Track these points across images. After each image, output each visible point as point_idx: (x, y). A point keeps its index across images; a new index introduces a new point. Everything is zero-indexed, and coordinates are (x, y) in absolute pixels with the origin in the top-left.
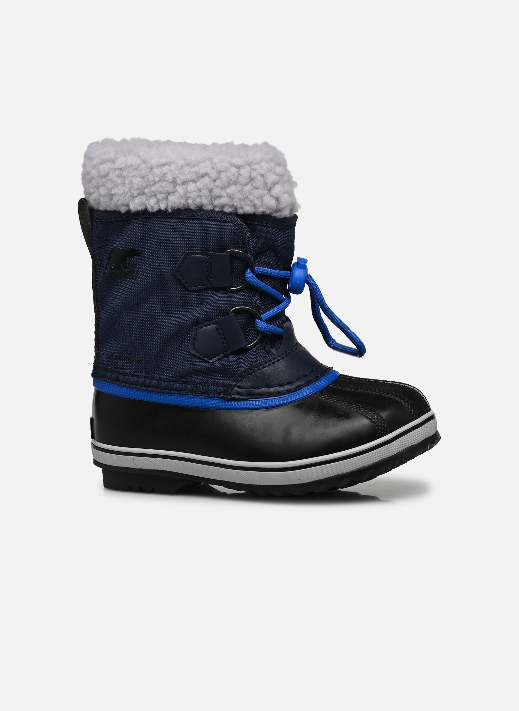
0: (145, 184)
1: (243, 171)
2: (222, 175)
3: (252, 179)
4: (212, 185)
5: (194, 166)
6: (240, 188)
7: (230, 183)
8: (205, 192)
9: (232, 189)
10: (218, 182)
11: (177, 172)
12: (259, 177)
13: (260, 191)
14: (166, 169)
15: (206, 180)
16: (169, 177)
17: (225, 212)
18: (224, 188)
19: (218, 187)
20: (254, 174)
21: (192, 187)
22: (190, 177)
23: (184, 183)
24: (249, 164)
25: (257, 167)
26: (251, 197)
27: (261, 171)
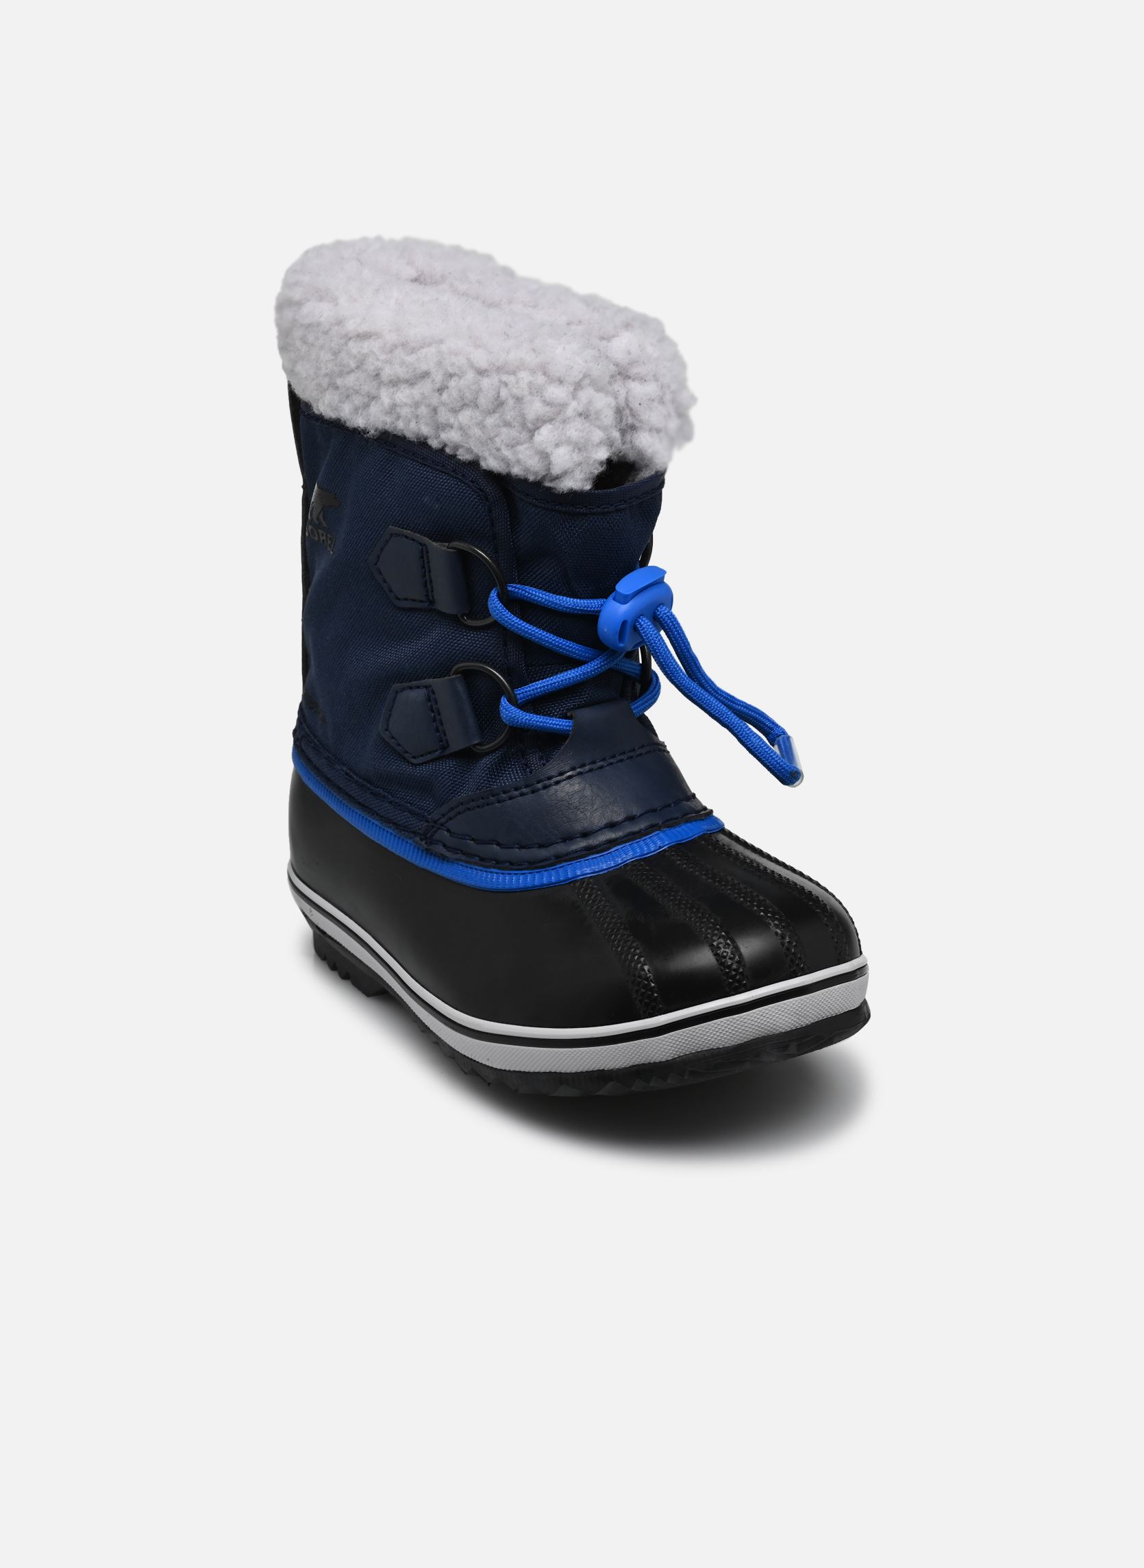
0: (336, 369)
1: (486, 383)
2: (453, 383)
3: (499, 404)
4: (435, 400)
5: (413, 351)
6: (480, 418)
7: (465, 404)
8: (423, 410)
9: (465, 417)
10: (445, 396)
11: (382, 357)
12: (511, 402)
13: (514, 433)
14: (366, 346)
15: (425, 387)
16: (370, 366)
17: (460, 460)
18: (455, 411)
19: (444, 404)
20: (504, 393)
21: (404, 395)
22: (401, 372)
23: (395, 383)
24: (499, 370)
25: (511, 379)
26: (497, 439)
27: (515, 390)
